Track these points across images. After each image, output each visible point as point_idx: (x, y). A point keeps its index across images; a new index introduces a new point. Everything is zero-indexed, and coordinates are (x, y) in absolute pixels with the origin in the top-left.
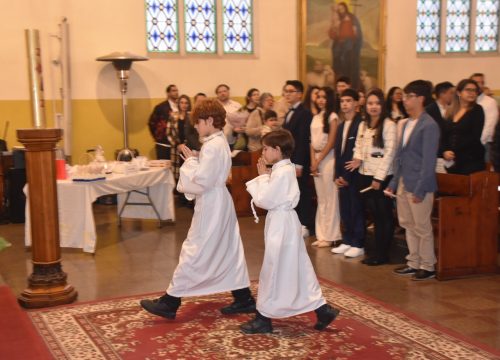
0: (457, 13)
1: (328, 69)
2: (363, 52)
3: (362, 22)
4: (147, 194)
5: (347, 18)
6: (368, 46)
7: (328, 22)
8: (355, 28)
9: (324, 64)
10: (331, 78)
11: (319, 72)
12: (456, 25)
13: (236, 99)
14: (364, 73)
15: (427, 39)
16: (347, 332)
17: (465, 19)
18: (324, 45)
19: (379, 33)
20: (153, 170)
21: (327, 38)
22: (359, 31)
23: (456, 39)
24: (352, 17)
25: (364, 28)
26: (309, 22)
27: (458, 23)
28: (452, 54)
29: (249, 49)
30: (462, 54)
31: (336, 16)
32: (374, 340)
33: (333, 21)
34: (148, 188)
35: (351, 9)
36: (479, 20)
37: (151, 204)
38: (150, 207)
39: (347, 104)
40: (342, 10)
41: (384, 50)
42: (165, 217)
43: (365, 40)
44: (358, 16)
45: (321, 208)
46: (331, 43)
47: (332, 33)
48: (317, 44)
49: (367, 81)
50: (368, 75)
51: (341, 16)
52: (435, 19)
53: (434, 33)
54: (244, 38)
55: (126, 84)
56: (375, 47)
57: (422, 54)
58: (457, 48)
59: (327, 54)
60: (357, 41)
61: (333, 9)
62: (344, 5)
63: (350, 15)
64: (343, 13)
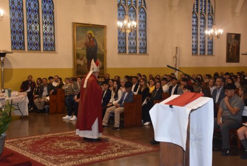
0: (132, 39)
1: (85, 58)
2: (98, 52)
3: (97, 41)
4: (18, 106)
5: (92, 39)
6: (100, 50)
7: (84, 40)
8: (95, 43)
9: (83, 56)
11: (81, 59)
12: (132, 43)
15: (121, 48)
17: (135, 41)
18: (83, 49)
19: (104, 45)
20: (20, 96)
21: (84, 46)
22: (96, 44)
23: (132, 48)
24: (94, 39)
25: (98, 43)
26: (77, 40)
29: (53, 49)
31: (87, 38)
33: (86, 40)
34: (18, 103)
35: (93, 36)
37: (19, 109)
38: (19, 111)
40: (90, 36)
41: (106, 51)
42: (25, 114)
43: (99, 47)
47: (86, 44)
48: (80, 49)
50: (100, 61)
51: (90, 38)
55: (3, 63)
56: (103, 50)
57: (120, 53)
59: (84, 52)
60: (96, 47)
61: (86, 35)
62: (90, 34)
63: (93, 38)
64: (90, 37)
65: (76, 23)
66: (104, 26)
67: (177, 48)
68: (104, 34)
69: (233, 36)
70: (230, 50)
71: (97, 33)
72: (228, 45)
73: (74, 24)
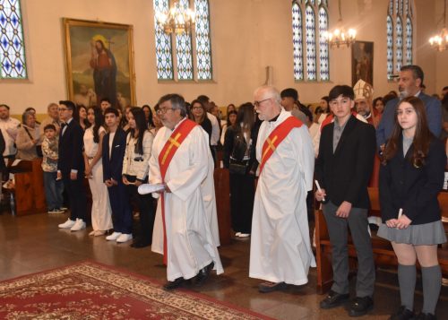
0: (183, 52)
1: (92, 92)
2: (118, 79)
3: (115, 55)
5: (104, 52)
6: (121, 74)
7: (88, 55)
8: (110, 60)
9: (88, 88)
10: (94, 99)
11: (85, 94)
12: (183, 60)
13: (15, 117)
14: (120, 95)
15: (164, 69)
16: (126, 308)
17: (189, 56)
18: (87, 73)
19: (129, 64)
21: (89, 67)
22: (114, 62)
23: (184, 70)
24: (108, 51)
25: (117, 61)
26: (73, 55)
27: (184, 59)
28: (182, 80)
29: (24, 75)
30: (189, 81)
31: (95, 50)
32: (149, 313)
35: (106, 46)
36: (199, 57)
39: (111, 119)
40: (100, 46)
41: (134, 77)
43: (118, 69)
44: (112, 50)
45: (95, 204)
46: (92, 72)
47: (92, 63)
48: (81, 72)
49: (123, 101)
50: (123, 96)
51: (99, 51)
52: (168, 55)
53: (168, 66)
54: (19, 66)
56: (127, 75)
57: (161, 81)
58: (185, 77)
59: (90, 79)
60: (113, 70)
61: (92, 45)
62: (100, 42)
63: (106, 50)
64: (100, 48)
65: (68, 20)
66: (127, 26)
67: (268, 68)
68: (129, 42)
69: (362, 46)
70: (358, 72)
71: (114, 39)
72: (355, 62)
73: (65, 21)
